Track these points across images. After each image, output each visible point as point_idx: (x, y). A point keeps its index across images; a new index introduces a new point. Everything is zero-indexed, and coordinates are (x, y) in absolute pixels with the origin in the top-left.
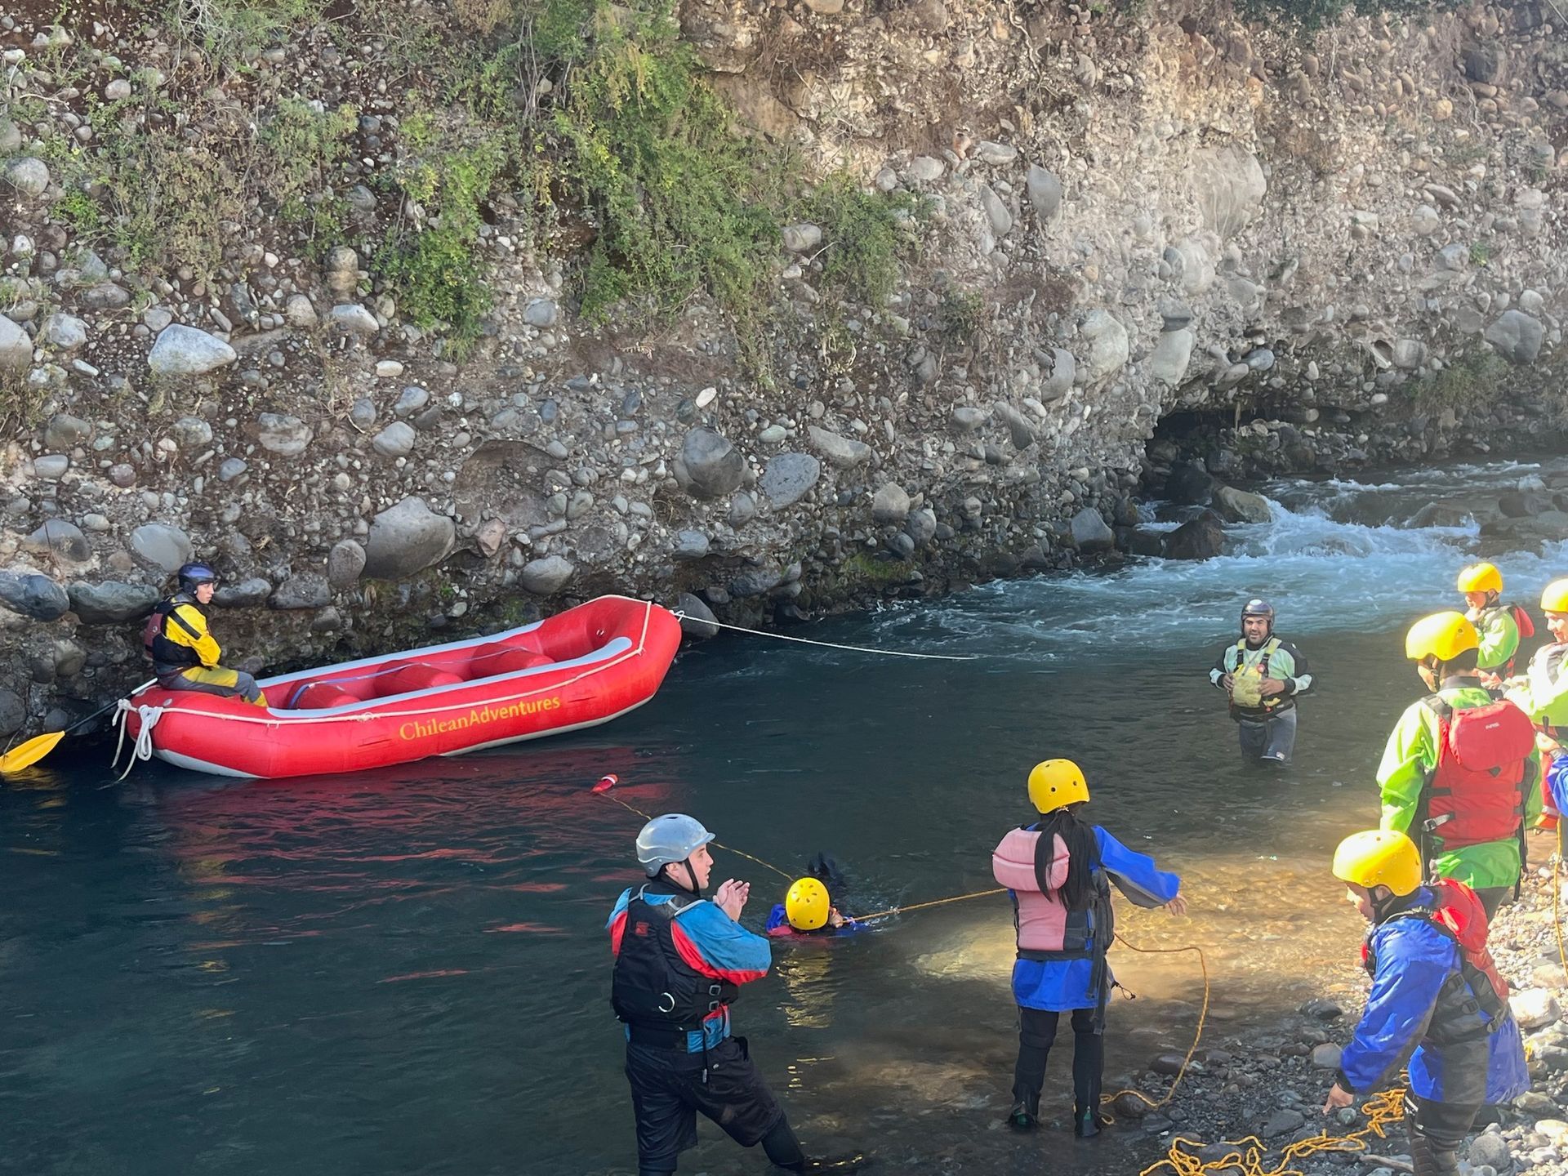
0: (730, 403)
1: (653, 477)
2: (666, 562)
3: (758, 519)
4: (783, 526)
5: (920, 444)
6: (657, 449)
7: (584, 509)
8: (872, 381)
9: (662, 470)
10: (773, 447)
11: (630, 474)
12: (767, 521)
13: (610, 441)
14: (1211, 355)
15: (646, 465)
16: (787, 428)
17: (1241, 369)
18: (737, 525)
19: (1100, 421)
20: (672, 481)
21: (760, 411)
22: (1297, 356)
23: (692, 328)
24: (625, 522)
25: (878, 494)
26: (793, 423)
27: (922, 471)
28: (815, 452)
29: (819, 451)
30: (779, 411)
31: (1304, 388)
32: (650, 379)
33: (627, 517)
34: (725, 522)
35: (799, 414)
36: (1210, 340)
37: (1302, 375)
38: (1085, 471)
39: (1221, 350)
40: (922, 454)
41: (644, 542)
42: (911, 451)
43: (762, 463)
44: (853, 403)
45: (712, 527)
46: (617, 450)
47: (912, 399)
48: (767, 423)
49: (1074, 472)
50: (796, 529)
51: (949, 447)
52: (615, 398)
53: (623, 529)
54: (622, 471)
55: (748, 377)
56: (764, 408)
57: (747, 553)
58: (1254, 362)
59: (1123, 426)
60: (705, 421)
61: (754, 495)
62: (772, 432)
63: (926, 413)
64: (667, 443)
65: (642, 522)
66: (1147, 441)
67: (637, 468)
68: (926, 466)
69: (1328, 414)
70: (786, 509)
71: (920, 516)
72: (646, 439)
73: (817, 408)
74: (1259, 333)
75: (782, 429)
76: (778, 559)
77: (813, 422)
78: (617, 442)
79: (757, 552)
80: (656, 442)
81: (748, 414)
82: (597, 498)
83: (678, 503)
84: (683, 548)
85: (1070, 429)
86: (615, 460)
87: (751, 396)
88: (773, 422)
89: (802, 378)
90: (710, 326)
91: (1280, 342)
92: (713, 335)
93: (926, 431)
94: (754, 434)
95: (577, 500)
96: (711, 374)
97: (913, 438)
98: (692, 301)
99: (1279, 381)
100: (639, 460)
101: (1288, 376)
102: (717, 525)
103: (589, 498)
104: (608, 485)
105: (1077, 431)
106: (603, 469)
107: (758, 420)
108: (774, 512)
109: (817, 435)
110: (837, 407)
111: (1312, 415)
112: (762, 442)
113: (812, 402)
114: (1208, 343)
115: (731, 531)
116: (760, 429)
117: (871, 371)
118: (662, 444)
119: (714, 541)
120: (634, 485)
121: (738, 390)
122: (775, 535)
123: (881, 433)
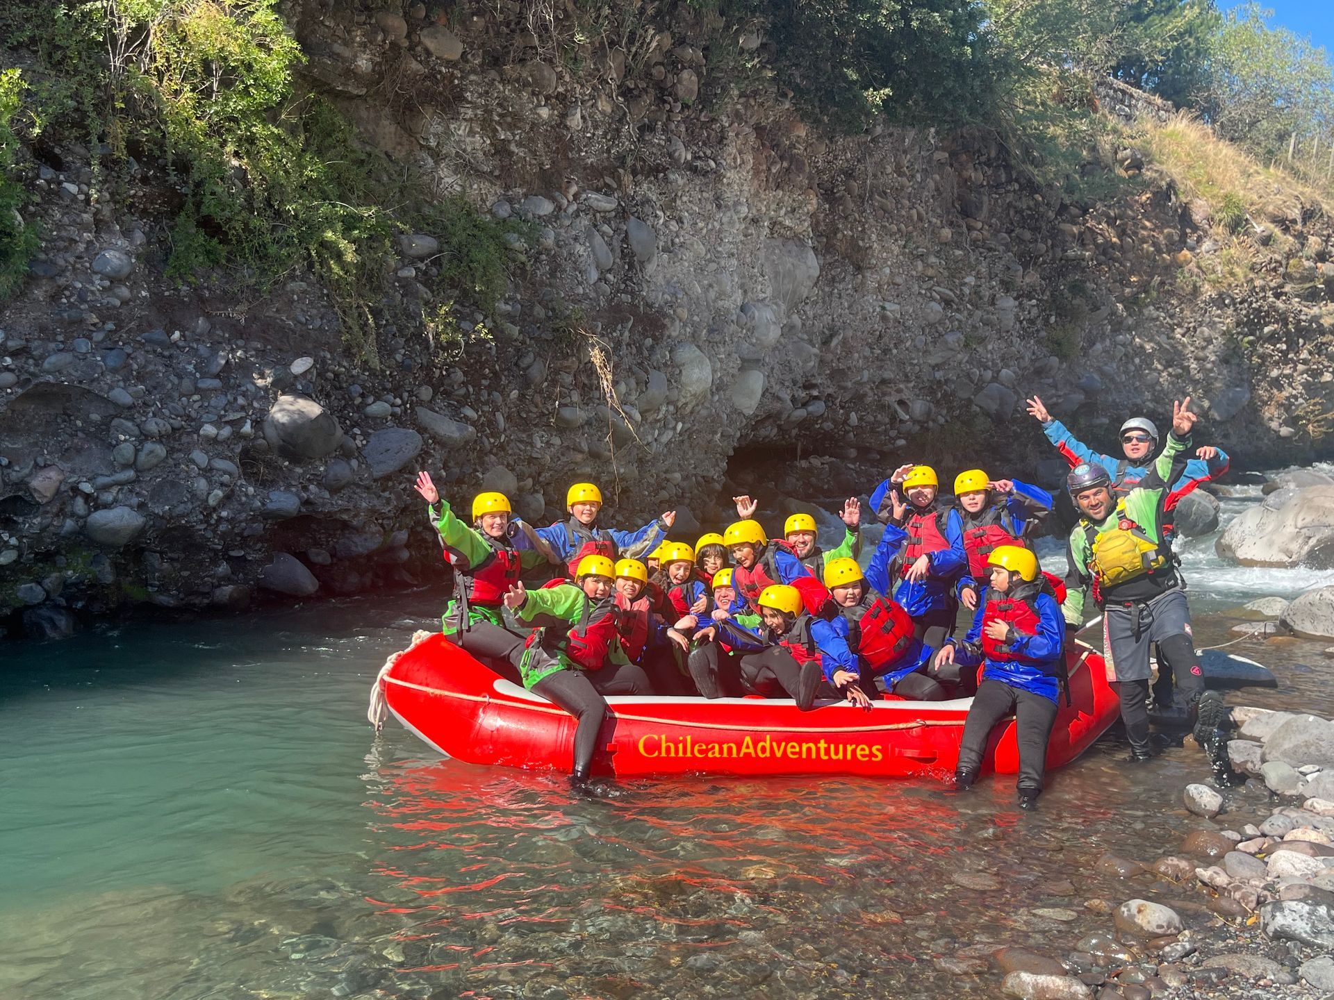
0: (330, 375)
1: (238, 436)
2: (254, 519)
3: (358, 486)
4: (387, 494)
5: (530, 436)
6: (243, 408)
7: (155, 461)
8: (485, 377)
9: (247, 428)
10: (378, 422)
11: (209, 430)
12: (368, 488)
13: (189, 396)
14: (779, 399)
15: (231, 423)
16: (393, 405)
17: (801, 413)
18: (334, 490)
19: (690, 437)
20: (261, 441)
21: (363, 387)
22: (842, 407)
23: (293, 301)
24: (206, 478)
25: (487, 475)
26: (398, 401)
27: (531, 460)
28: (421, 430)
29: (425, 430)
30: (384, 389)
31: (847, 432)
32: (241, 343)
33: (207, 472)
34: (319, 485)
35: (406, 395)
36: (778, 387)
37: (845, 422)
38: (678, 476)
39: (786, 395)
40: (532, 445)
41: (228, 498)
42: (521, 442)
43: (366, 435)
44: (463, 391)
45: (305, 488)
46: (196, 406)
47: (522, 397)
48: (371, 399)
49: (668, 476)
50: (399, 497)
51: (556, 441)
52: (200, 357)
53: (202, 484)
54: (201, 426)
55: (348, 353)
56: (369, 384)
57: (345, 517)
58: (810, 408)
59: (709, 442)
60: (300, 387)
61: (354, 463)
62: (377, 408)
63: (535, 410)
64: (256, 404)
65: (226, 478)
66: (729, 457)
67: (218, 423)
68: (534, 455)
69: (864, 451)
70: (388, 478)
71: (529, 498)
72: (230, 397)
73: (426, 393)
74: (814, 386)
75: (387, 405)
76: (382, 525)
77: (421, 403)
78: (196, 397)
79: (355, 516)
80: (241, 401)
81: (352, 388)
82: (171, 451)
83: (268, 464)
84: (270, 506)
85: (665, 439)
86: (193, 414)
87: (354, 372)
88: (378, 398)
89: (408, 362)
90: (311, 302)
91: (829, 395)
92: (315, 311)
93: (536, 425)
94: (360, 408)
95: (146, 451)
96: (310, 346)
97: (524, 431)
98: (292, 277)
99: (828, 426)
100: (220, 417)
101: (834, 421)
102: (312, 487)
103: (161, 450)
104: (184, 439)
105: (670, 442)
106: (178, 422)
107: (362, 395)
108: (375, 480)
109: (425, 415)
110: (448, 394)
111: (853, 453)
112: (367, 417)
113: (420, 385)
114: (777, 388)
115: (327, 495)
116: (364, 405)
117: (482, 367)
118: (251, 405)
119: (307, 502)
120: (214, 441)
121: (340, 365)
122: (376, 502)
123: (492, 423)
